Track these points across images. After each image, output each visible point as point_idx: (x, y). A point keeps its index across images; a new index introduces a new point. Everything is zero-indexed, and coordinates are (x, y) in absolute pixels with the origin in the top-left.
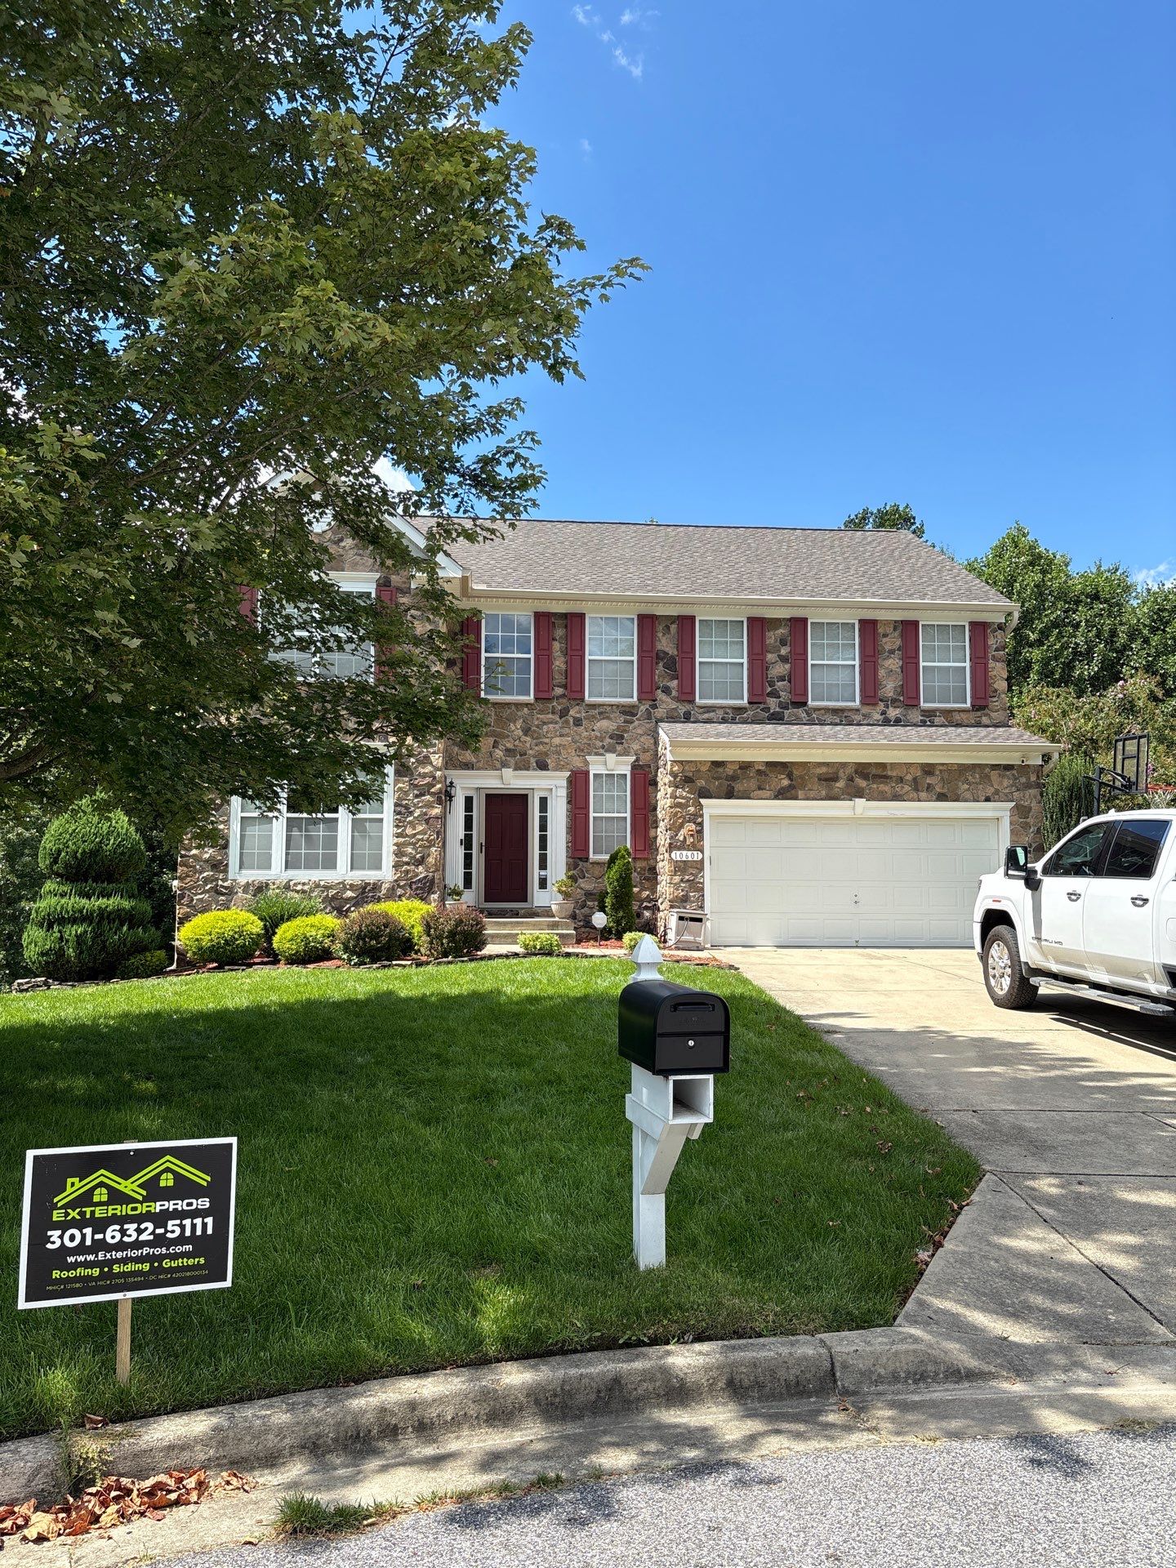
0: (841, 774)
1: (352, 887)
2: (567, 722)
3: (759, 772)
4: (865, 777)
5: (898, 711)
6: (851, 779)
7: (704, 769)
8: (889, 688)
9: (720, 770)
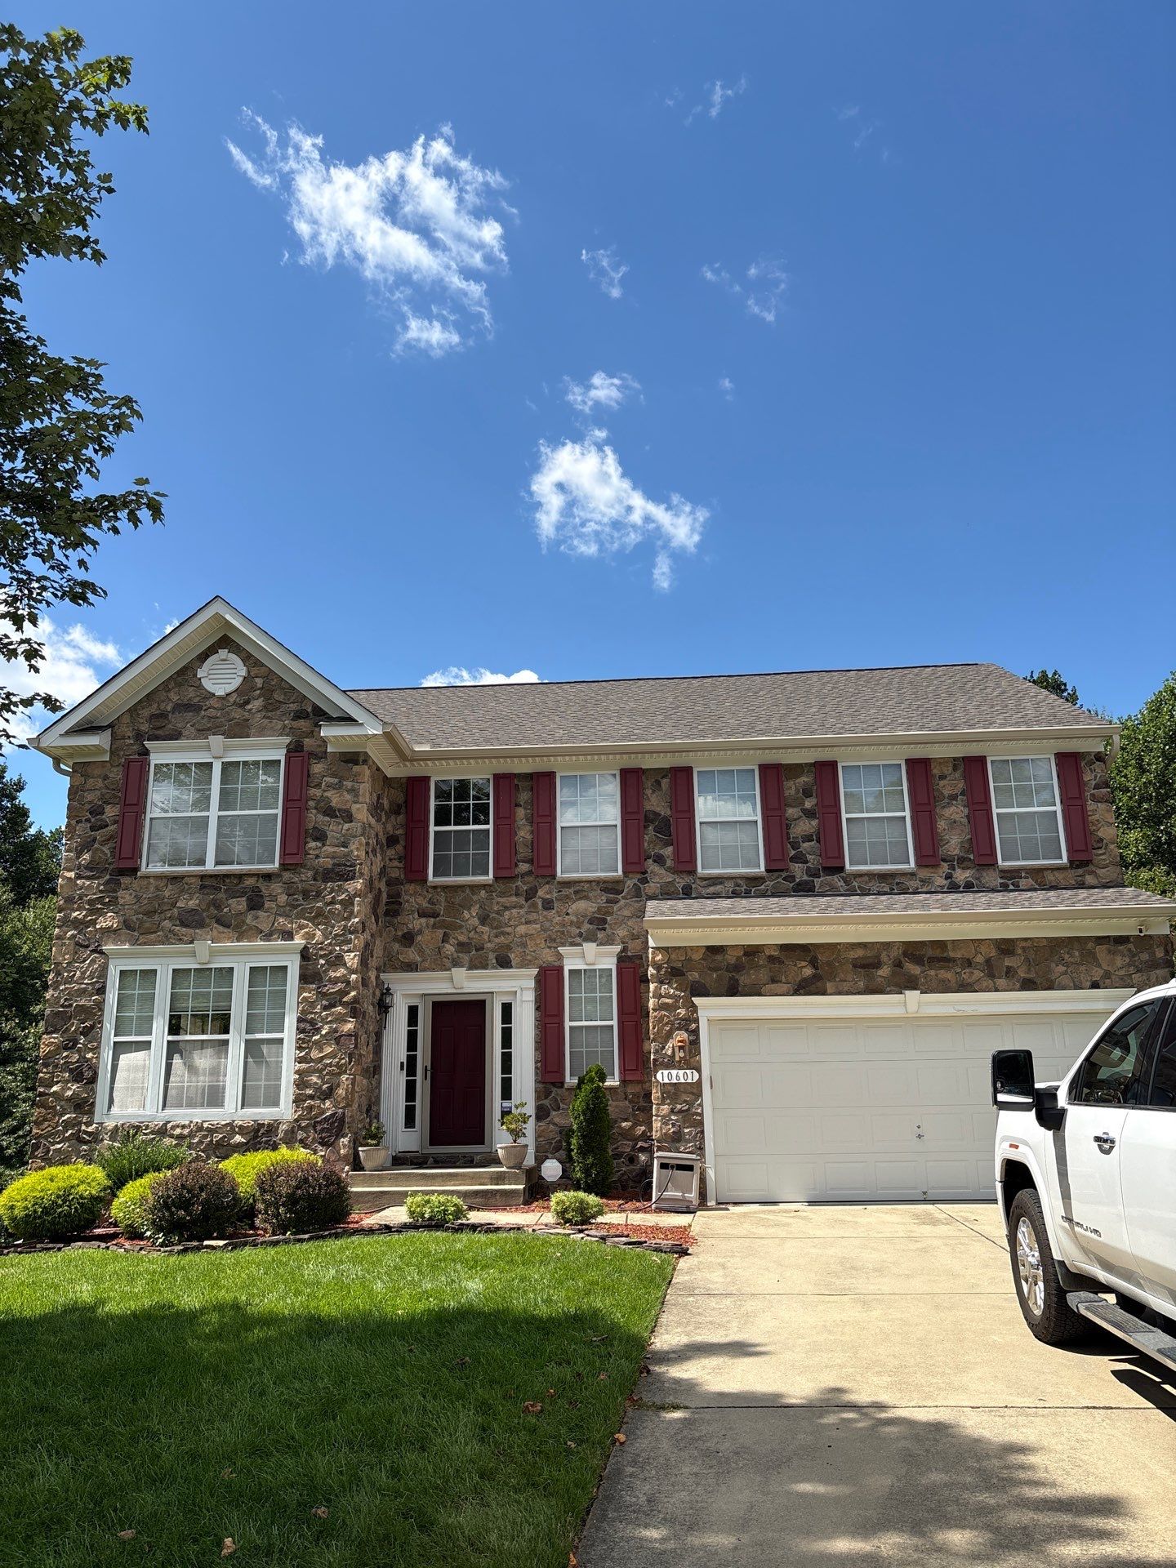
0: (884, 957)
1: (242, 1130)
2: (534, 905)
3: (771, 959)
4: (918, 960)
5: (968, 873)
6: (898, 964)
7: (697, 956)
8: (954, 843)
9: (719, 957)
